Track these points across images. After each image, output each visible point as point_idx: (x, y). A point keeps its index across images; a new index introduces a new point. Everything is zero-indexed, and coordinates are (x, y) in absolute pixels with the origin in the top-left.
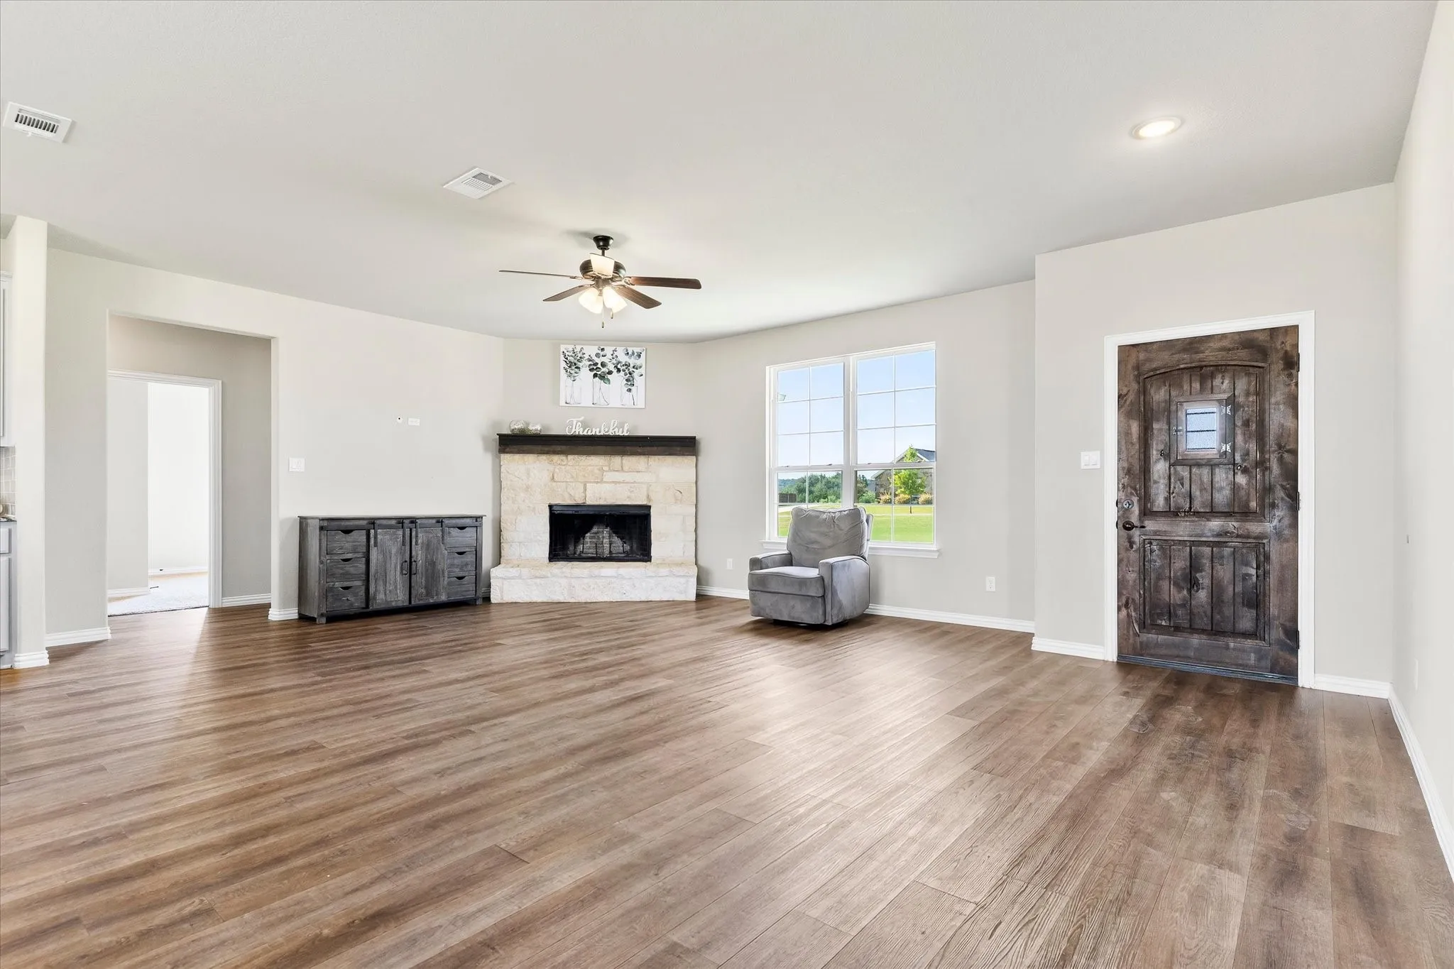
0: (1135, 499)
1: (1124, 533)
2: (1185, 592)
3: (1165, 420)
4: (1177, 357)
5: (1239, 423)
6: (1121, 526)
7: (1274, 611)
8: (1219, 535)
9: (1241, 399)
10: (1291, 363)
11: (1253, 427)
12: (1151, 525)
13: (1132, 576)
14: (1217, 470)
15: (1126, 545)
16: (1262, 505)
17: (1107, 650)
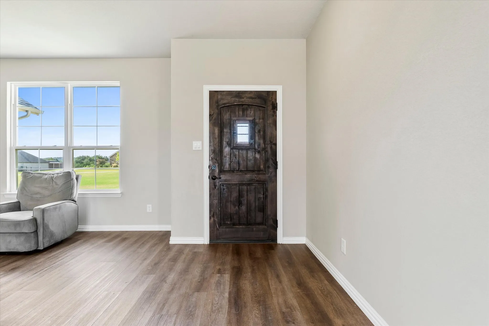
0: (217, 165)
1: (212, 181)
2: (237, 208)
3: (229, 128)
4: (233, 99)
5: (257, 131)
6: (211, 178)
7: (269, 213)
8: (250, 181)
9: (257, 121)
10: (275, 107)
11: (262, 133)
12: (223, 177)
13: (216, 202)
14: (249, 152)
15: (213, 187)
16: (265, 167)
17: (205, 240)
